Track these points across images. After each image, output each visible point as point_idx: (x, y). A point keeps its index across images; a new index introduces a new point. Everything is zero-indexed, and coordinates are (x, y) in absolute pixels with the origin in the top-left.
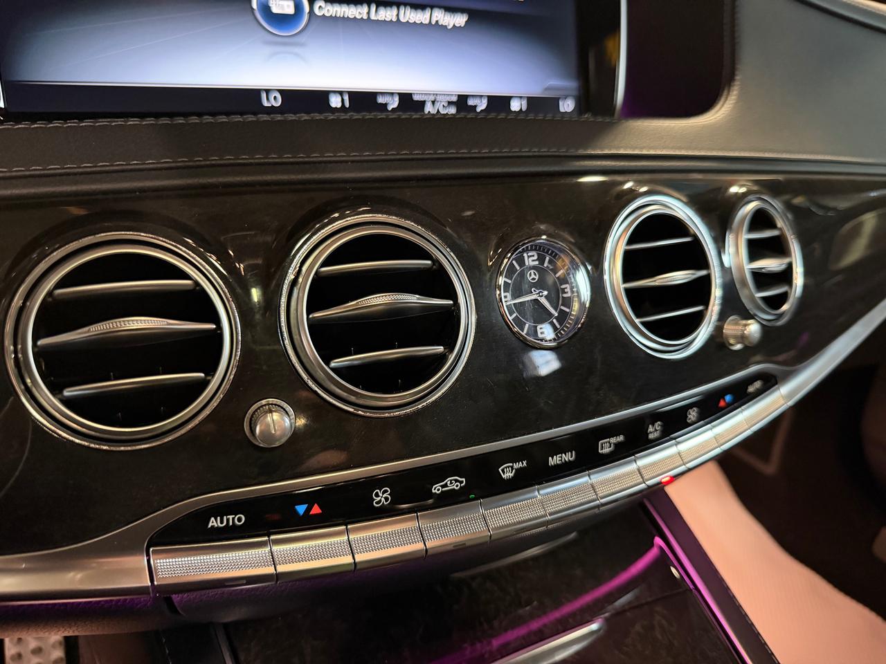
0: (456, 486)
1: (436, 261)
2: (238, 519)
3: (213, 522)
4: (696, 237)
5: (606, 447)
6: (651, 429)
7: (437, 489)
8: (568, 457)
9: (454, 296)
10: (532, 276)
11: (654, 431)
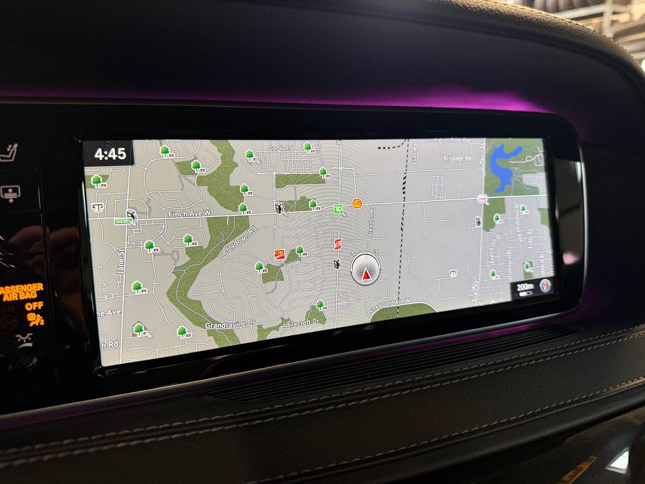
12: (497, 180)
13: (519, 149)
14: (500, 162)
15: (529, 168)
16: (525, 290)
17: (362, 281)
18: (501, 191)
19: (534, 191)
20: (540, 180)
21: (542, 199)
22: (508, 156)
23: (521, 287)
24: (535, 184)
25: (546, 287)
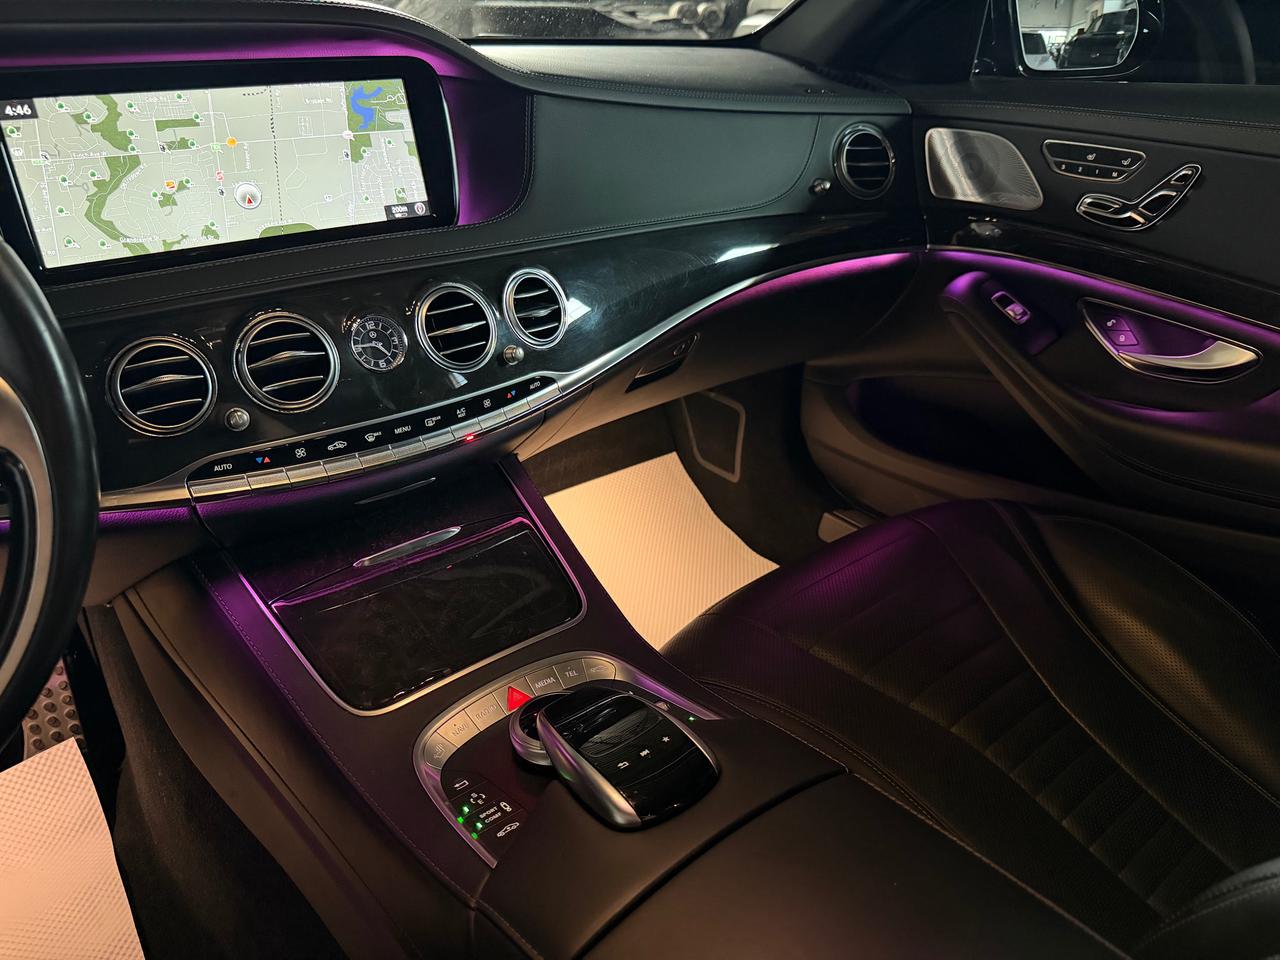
0: (341, 446)
1: (312, 333)
2: (229, 466)
3: (216, 468)
4: (475, 303)
5: (430, 423)
6: (458, 412)
7: (330, 448)
8: (406, 429)
9: (325, 350)
10: (373, 335)
11: (461, 413)
12: (360, 118)
13: (380, 89)
14: (360, 102)
15: (391, 107)
16: (399, 213)
17: (247, 205)
18: (364, 127)
19: (400, 126)
20: (404, 116)
21: (408, 133)
22: (369, 97)
23: (394, 210)
24: (399, 121)
25: (421, 210)
